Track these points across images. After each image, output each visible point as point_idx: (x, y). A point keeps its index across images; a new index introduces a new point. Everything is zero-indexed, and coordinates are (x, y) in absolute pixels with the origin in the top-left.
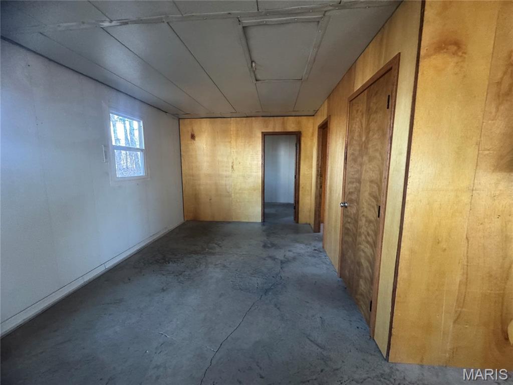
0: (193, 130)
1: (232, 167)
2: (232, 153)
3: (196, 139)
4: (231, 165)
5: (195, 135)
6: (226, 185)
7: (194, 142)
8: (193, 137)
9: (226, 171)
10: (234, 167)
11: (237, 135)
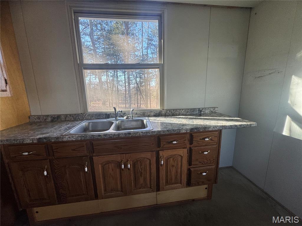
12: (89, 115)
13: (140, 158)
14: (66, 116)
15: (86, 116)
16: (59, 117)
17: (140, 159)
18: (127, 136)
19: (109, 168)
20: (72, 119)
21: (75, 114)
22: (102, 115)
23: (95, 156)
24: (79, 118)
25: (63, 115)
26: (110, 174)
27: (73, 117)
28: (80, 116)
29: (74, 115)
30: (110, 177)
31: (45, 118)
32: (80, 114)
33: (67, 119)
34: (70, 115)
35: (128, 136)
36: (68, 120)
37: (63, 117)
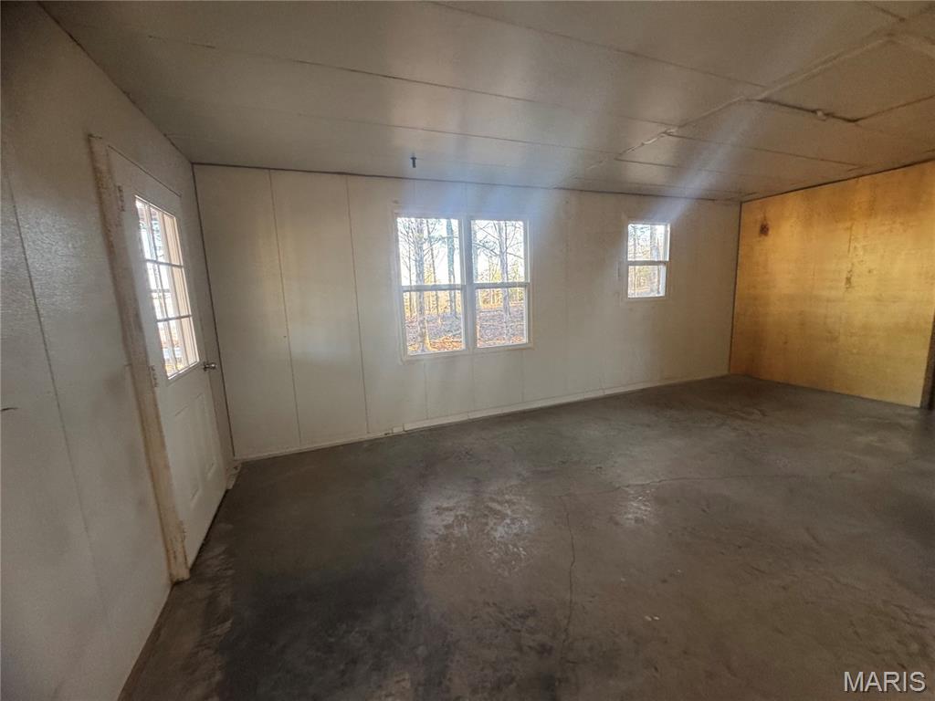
0: (765, 219)
1: (848, 280)
2: (851, 249)
3: (770, 232)
4: (844, 275)
5: (769, 226)
7: (766, 238)
8: (764, 230)
10: (853, 279)
11: (871, 211)
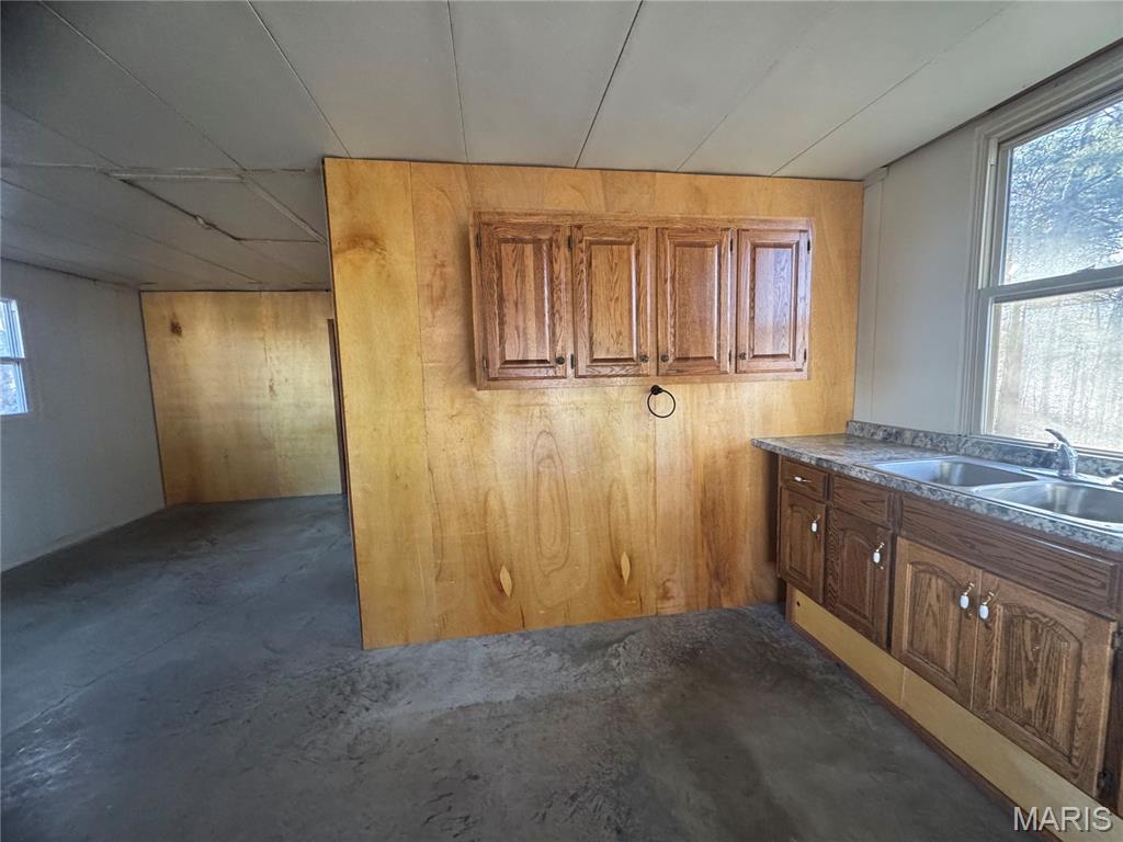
0: (174, 315)
1: (271, 388)
2: (268, 359)
3: (184, 332)
4: (268, 384)
5: (181, 324)
6: (259, 426)
7: (180, 339)
8: (176, 329)
9: (258, 396)
10: (275, 388)
11: (277, 326)
12: (978, 443)
13: (1039, 613)
14: (916, 434)
15: (969, 444)
16: (899, 433)
17: (1038, 616)
18: (994, 515)
19: (929, 585)
20: (929, 446)
21: (939, 435)
22: (1023, 454)
23: (903, 537)
24: (945, 447)
25: (909, 430)
26: (930, 605)
27: (931, 440)
28: (950, 442)
29: (934, 436)
30: (927, 614)
31: (872, 431)
32: (954, 436)
33: (917, 443)
34: (926, 434)
35: (996, 514)
36: (919, 447)
37: (908, 435)
